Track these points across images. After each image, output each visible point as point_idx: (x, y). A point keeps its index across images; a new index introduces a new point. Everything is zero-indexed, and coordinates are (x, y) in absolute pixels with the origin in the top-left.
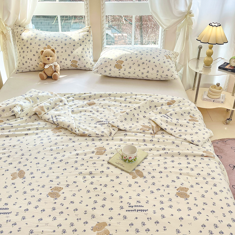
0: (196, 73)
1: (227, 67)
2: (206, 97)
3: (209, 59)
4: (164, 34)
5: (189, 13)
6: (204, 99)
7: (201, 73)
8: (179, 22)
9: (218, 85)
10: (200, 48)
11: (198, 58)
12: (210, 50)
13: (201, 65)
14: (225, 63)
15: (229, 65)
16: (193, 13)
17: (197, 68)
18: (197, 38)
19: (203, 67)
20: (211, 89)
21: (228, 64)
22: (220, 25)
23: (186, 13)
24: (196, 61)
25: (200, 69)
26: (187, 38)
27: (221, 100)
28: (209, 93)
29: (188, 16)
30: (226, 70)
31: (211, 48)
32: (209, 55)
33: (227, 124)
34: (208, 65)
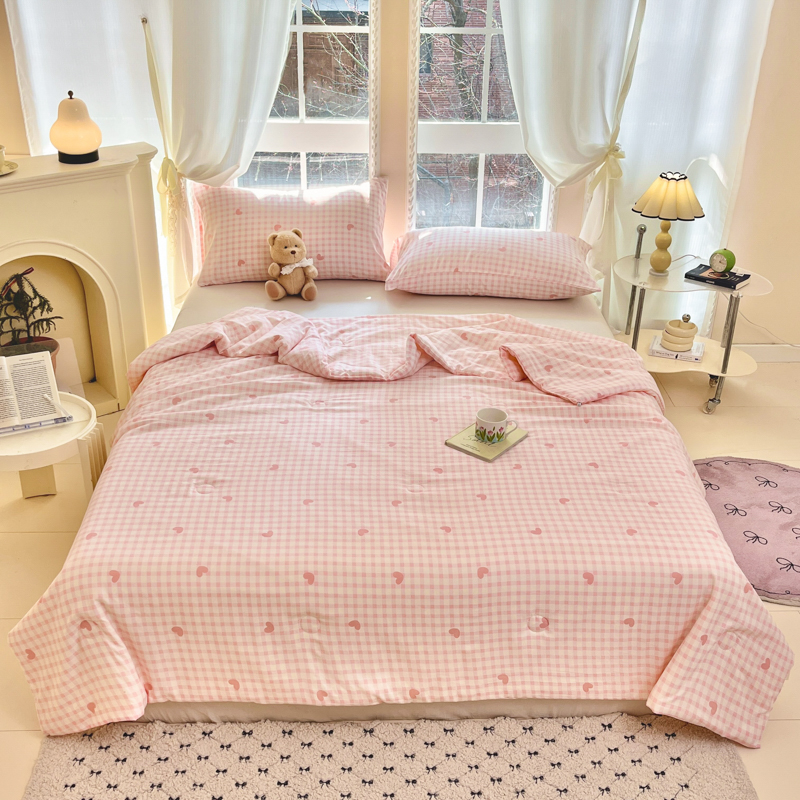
0: (634, 288)
1: (706, 274)
2: (657, 347)
3: (662, 255)
4: (555, 198)
5: (613, 150)
6: (653, 352)
7: (645, 287)
8: (589, 169)
9: (686, 319)
10: (642, 231)
11: (638, 256)
12: (665, 235)
13: (646, 269)
14: (701, 265)
15: (710, 271)
16: (623, 148)
17: (636, 274)
18: (633, 206)
19: (648, 275)
20: (670, 327)
21: (707, 268)
22: (686, 178)
23: (607, 151)
24: (633, 263)
25: (644, 279)
26: (610, 209)
27: (695, 353)
28: (665, 339)
29: (611, 157)
30: (703, 280)
31: (666, 229)
32: (663, 245)
33: (709, 410)
34: (660, 269)
